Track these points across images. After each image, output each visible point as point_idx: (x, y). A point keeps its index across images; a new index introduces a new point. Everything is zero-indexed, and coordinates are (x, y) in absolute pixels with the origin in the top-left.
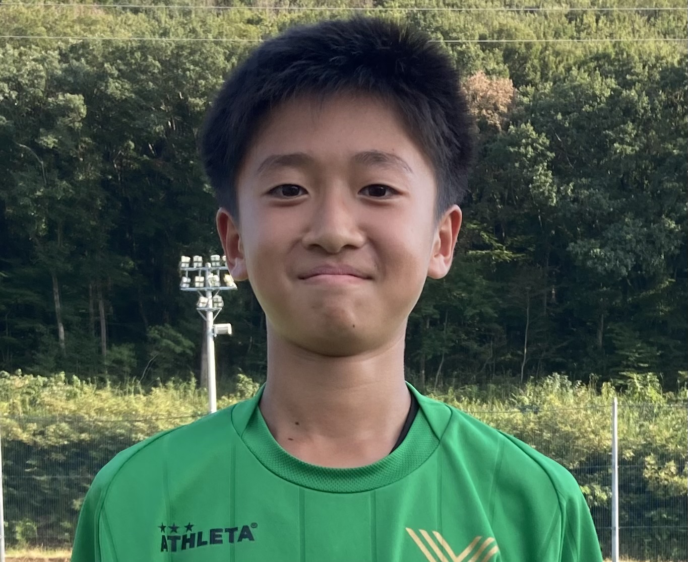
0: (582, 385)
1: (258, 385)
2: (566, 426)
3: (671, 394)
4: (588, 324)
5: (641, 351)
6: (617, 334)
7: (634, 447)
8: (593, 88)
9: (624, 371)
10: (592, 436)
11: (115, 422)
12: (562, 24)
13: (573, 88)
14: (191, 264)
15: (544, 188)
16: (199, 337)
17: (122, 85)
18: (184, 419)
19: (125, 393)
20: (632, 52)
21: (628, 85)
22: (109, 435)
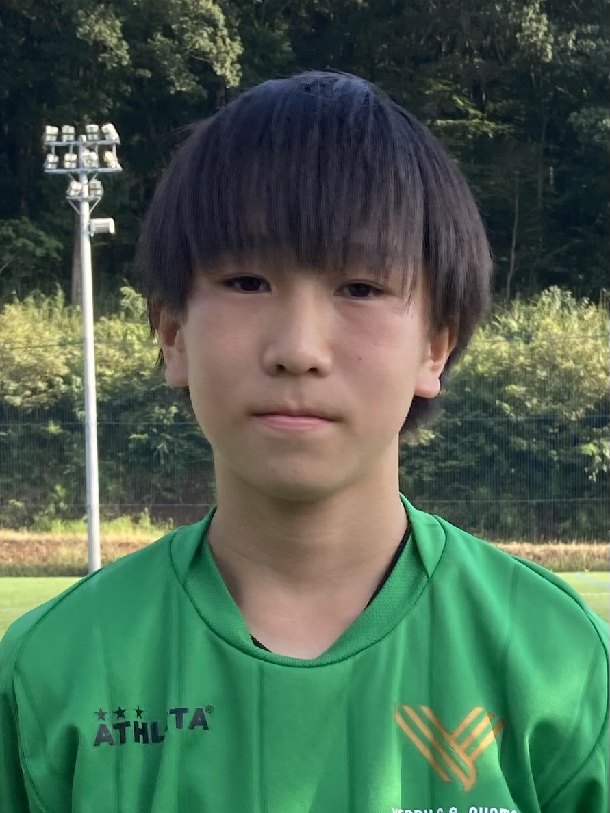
0: (590, 304)
2: (568, 361)
4: (598, 221)
14: (59, 137)
15: (535, 38)
16: (70, 234)
18: (49, 349)
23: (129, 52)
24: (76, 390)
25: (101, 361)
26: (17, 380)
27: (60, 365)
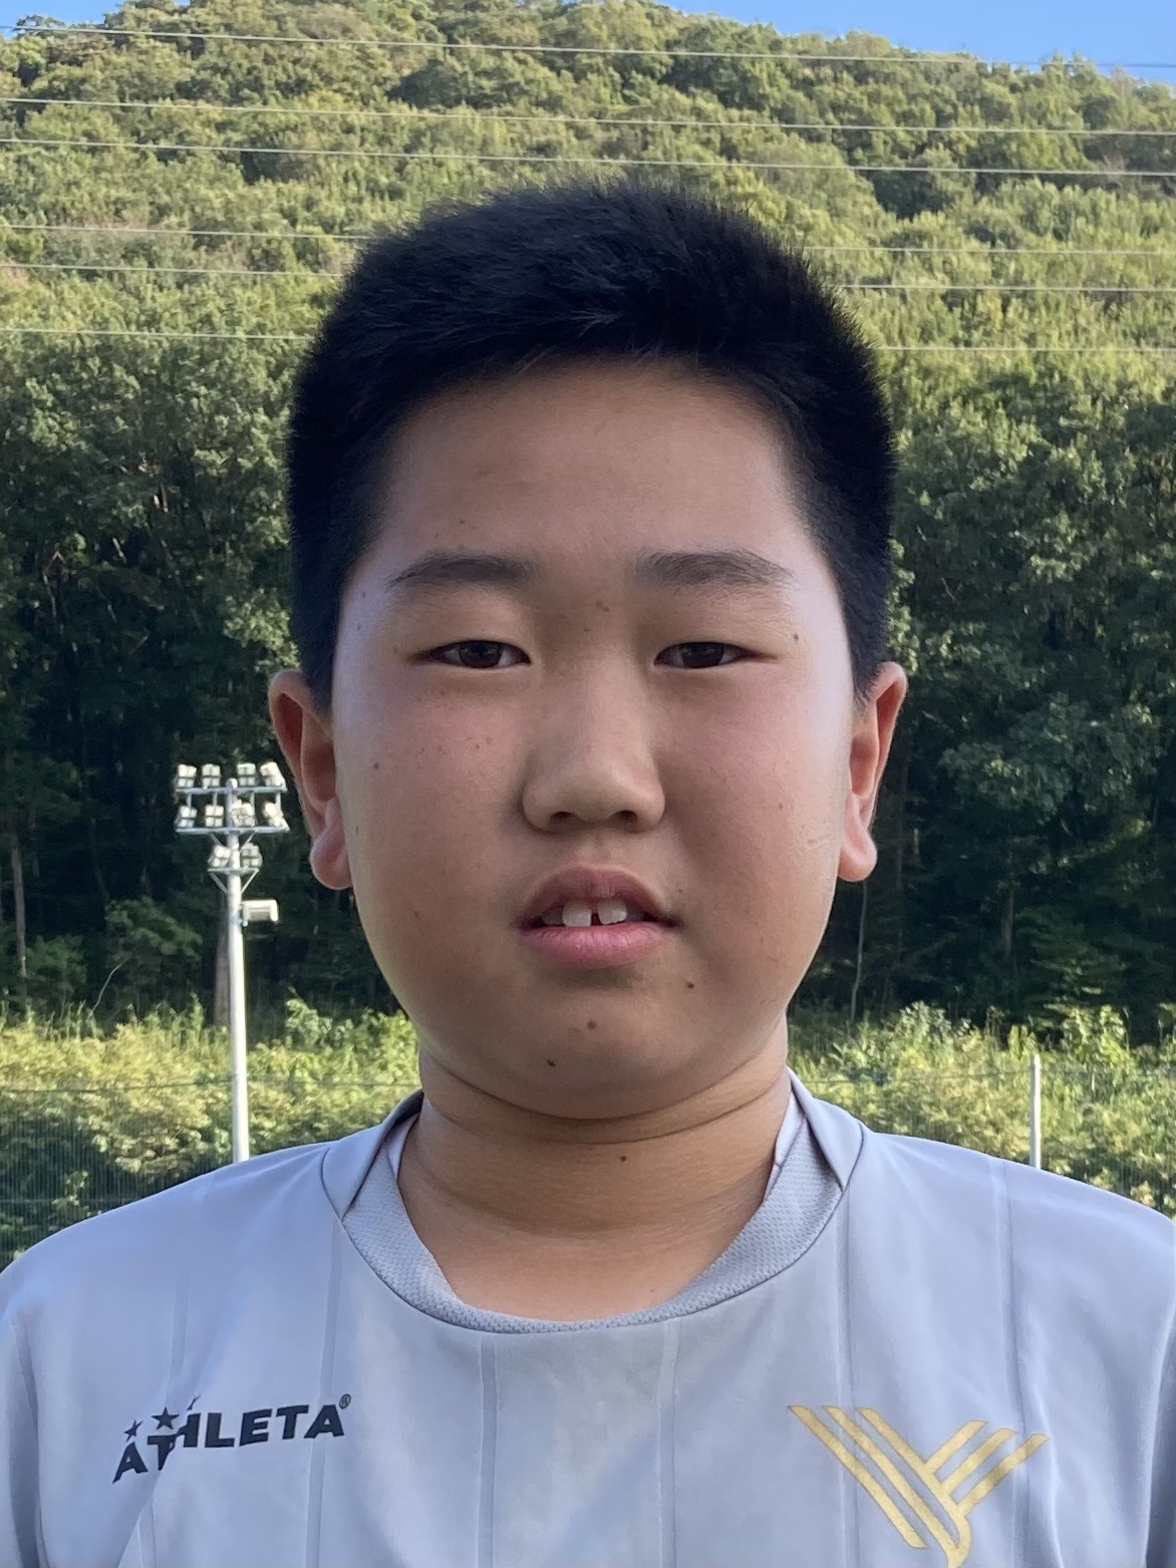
0: (972, 1028)
1: (328, 1022)
2: (939, 1111)
3: (1149, 1049)
4: (983, 907)
5: (1090, 963)
6: (1040, 928)
7: (1071, 1155)
8: (993, 444)
9: (1052, 1002)
10: (989, 1132)
11: (44, 1094)
12: (936, 314)
13: (952, 443)
14: (198, 781)
15: (892, 642)
16: (213, 923)
17: (61, 424)
18: (180, 1089)
19: (63, 1035)
20: (1071, 371)
21: (1061, 438)
22: (32, 1118)
23: (300, 657)
24: (221, 1150)
25: (257, 1108)
26: (134, 1134)
27: (198, 1113)
